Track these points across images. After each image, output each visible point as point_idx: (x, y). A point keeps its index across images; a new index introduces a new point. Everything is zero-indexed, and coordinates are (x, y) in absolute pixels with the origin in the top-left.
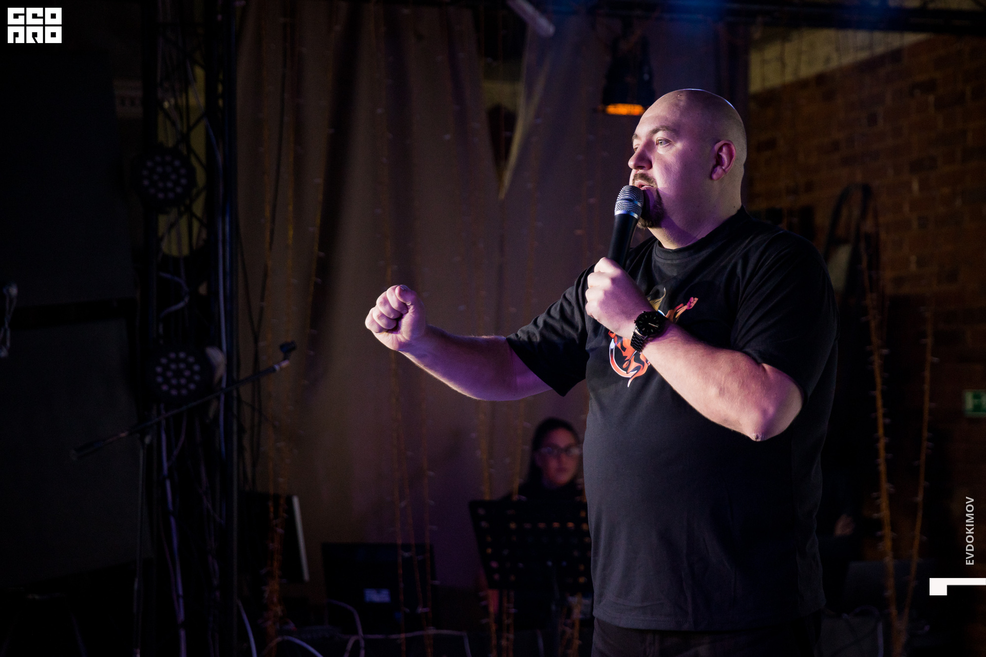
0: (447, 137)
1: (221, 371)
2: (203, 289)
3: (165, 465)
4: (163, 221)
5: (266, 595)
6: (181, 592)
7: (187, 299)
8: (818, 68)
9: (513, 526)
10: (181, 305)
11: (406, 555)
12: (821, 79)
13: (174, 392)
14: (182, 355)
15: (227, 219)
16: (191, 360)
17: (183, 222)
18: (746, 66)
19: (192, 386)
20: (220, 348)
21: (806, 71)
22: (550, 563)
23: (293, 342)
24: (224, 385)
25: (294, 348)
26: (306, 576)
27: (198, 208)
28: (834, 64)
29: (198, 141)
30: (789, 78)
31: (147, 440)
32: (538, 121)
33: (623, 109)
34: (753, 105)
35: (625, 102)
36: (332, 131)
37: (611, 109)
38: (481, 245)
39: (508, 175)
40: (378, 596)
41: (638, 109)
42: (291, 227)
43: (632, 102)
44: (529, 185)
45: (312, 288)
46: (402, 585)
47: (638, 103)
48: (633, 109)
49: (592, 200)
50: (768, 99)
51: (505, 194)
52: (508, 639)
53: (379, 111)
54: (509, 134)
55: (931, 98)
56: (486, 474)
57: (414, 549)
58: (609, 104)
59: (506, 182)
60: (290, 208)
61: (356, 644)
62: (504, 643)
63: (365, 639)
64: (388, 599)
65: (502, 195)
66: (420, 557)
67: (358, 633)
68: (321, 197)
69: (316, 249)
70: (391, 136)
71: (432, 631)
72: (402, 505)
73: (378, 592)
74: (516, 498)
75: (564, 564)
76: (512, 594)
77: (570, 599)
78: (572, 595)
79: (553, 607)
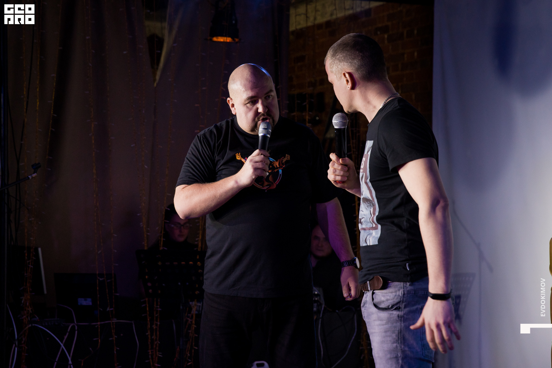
0: (125, 52)
5: (23, 302)
12: (328, 24)
18: (288, 17)
21: (321, 20)
23: (39, 163)
25: (40, 167)
26: (45, 292)
28: (334, 17)
30: (310, 24)
32: (175, 45)
33: (221, 39)
34: (291, 37)
35: (222, 35)
36: (61, 48)
37: (215, 39)
38: (144, 112)
39: (159, 73)
40: (86, 302)
41: (229, 40)
42: (38, 100)
43: (226, 36)
44: (170, 80)
45: (50, 134)
46: (98, 296)
47: (229, 37)
48: (226, 39)
49: (204, 88)
50: (300, 34)
51: (157, 84)
52: (156, 325)
53: (87, 38)
54: (159, 52)
55: (386, 36)
56: (145, 236)
57: (105, 276)
58: (213, 37)
59: (158, 78)
60: (38, 90)
61: (73, 327)
62: (154, 327)
63: (77, 325)
64: (91, 304)
65: (155, 85)
66: (109, 281)
67: (73, 322)
68: (55, 84)
69: (52, 112)
70: (94, 51)
71: (115, 321)
72: (99, 252)
73: (85, 300)
74: (161, 248)
75: (187, 284)
76: (159, 300)
77: (191, 303)
78: (192, 301)
79: (181, 307)
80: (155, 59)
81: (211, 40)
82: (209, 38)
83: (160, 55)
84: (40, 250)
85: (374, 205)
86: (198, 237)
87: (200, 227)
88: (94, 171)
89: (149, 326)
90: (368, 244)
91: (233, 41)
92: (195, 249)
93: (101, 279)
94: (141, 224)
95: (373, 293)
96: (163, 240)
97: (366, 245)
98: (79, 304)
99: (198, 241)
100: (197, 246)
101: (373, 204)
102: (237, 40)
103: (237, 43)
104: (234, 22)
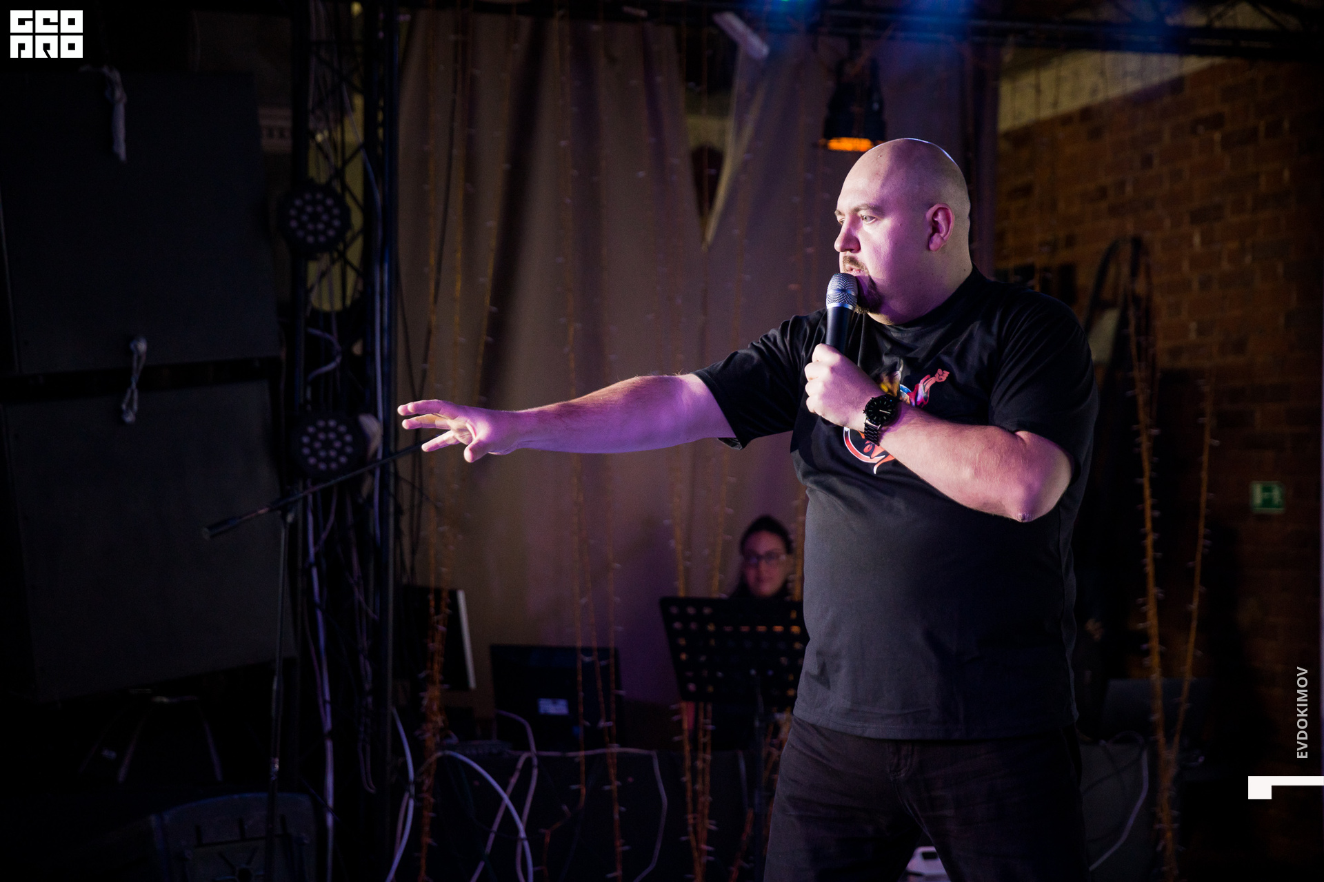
0: (641, 174)
1: (376, 443)
2: (357, 349)
3: (312, 550)
4: (313, 269)
5: (425, 702)
6: (328, 697)
7: (338, 359)
8: (1083, 100)
9: (711, 628)
10: (332, 366)
11: (587, 659)
12: (1086, 114)
13: (322, 466)
14: (332, 423)
15: (386, 267)
16: (342, 429)
17: (336, 270)
18: (996, 97)
19: (343, 460)
20: (376, 416)
21: (1069, 104)
22: (753, 672)
24: (380, 456)
26: (472, 683)
27: (354, 253)
28: (1100, 97)
29: (354, 177)
30: (1046, 113)
31: (290, 518)
32: (748, 157)
33: (847, 143)
34: (1004, 146)
35: (849, 136)
37: (834, 143)
38: (679, 301)
39: (713, 224)
40: (554, 707)
42: (459, 277)
43: (858, 136)
44: (736, 232)
45: (482, 348)
46: (582, 694)
47: (866, 140)
48: (860, 145)
49: (810, 249)
50: (1023, 137)
51: (708, 248)
52: (704, 760)
53: (563, 144)
54: (713, 171)
55: (1217, 136)
56: (681, 568)
57: (596, 653)
58: (831, 139)
59: (710, 234)
60: (459, 255)
61: (529, 761)
62: (699, 764)
63: (538, 757)
64: (565, 711)
65: (704, 248)
66: (603, 663)
67: (528, 749)
68: (494, 243)
69: (488, 303)
70: (576, 173)
71: (615, 749)
72: (584, 601)
73: (555, 703)
75: (770, 673)
76: (709, 707)
77: (776, 716)
78: (779, 711)
79: (757, 724)
80: (705, 192)
81: (826, 147)
82: (822, 141)
83: (716, 181)
84: (461, 596)
89: (688, 763)
94: (672, 542)
98: (542, 711)
104: (876, 106)
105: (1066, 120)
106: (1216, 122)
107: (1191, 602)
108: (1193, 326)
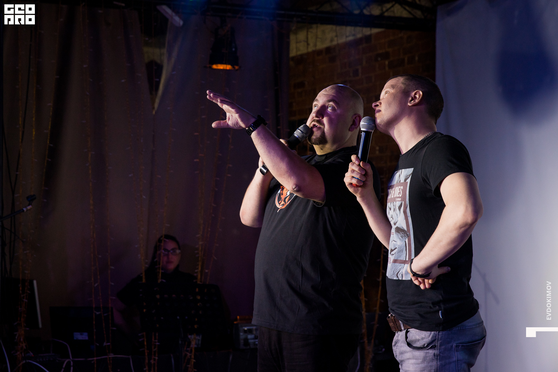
0: (123, 81)
5: (17, 337)
8: (327, 44)
9: (158, 296)
12: (328, 50)
18: (288, 44)
21: (321, 46)
22: (178, 317)
23: (34, 195)
25: (35, 199)
26: (40, 326)
28: (335, 43)
30: (310, 49)
32: (174, 73)
33: (221, 67)
34: (291, 63)
35: (221, 63)
36: (58, 77)
37: (215, 67)
38: (142, 141)
39: (157, 101)
40: (81, 337)
41: (229, 67)
42: (34, 130)
43: (226, 63)
44: (169, 108)
45: (46, 164)
46: (95, 330)
47: (229, 64)
48: (226, 67)
49: (204, 117)
50: (300, 60)
51: (156, 112)
52: (155, 360)
53: (85, 66)
54: (158, 80)
55: (387, 63)
57: (102, 310)
58: (213, 64)
59: (156, 106)
60: (34, 119)
61: (69, 363)
62: (152, 362)
63: (73, 361)
64: (87, 338)
65: (154, 113)
66: (105, 315)
67: (69, 358)
68: (51, 113)
69: (48, 142)
70: (91, 80)
71: (112, 356)
72: (96, 285)
73: (81, 334)
74: (160, 281)
75: (186, 318)
76: (157, 334)
77: (189, 336)
78: (191, 335)
79: (180, 342)
80: (154, 86)
81: (211, 68)
82: (208, 66)
83: (158, 83)
84: (35, 282)
85: (409, 236)
86: (198, 269)
87: (200, 259)
88: (91, 202)
89: (147, 361)
90: (400, 279)
91: (233, 69)
92: (194, 281)
93: (97, 313)
94: (139, 255)
95: (407, 332)
96: (162, 272)
97: (397, 279)
98: (75, 338)
99: (197, 273)
100: (196, 278)
101: (407, 235)
102: (237, 67)
103: (237, 70)
104: (234, 49)
105: (319, 53)
106: (386, 56)
107: (379, 278)
108: (377, 148)
